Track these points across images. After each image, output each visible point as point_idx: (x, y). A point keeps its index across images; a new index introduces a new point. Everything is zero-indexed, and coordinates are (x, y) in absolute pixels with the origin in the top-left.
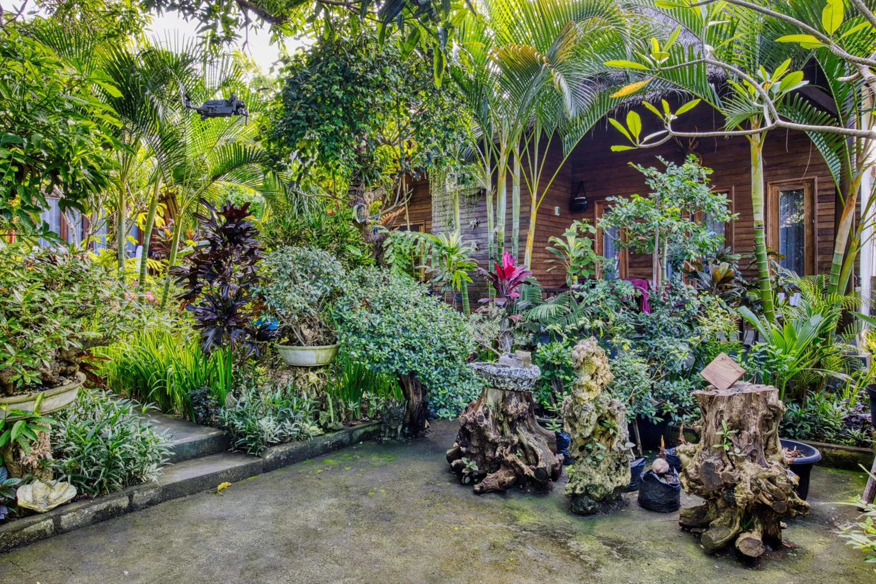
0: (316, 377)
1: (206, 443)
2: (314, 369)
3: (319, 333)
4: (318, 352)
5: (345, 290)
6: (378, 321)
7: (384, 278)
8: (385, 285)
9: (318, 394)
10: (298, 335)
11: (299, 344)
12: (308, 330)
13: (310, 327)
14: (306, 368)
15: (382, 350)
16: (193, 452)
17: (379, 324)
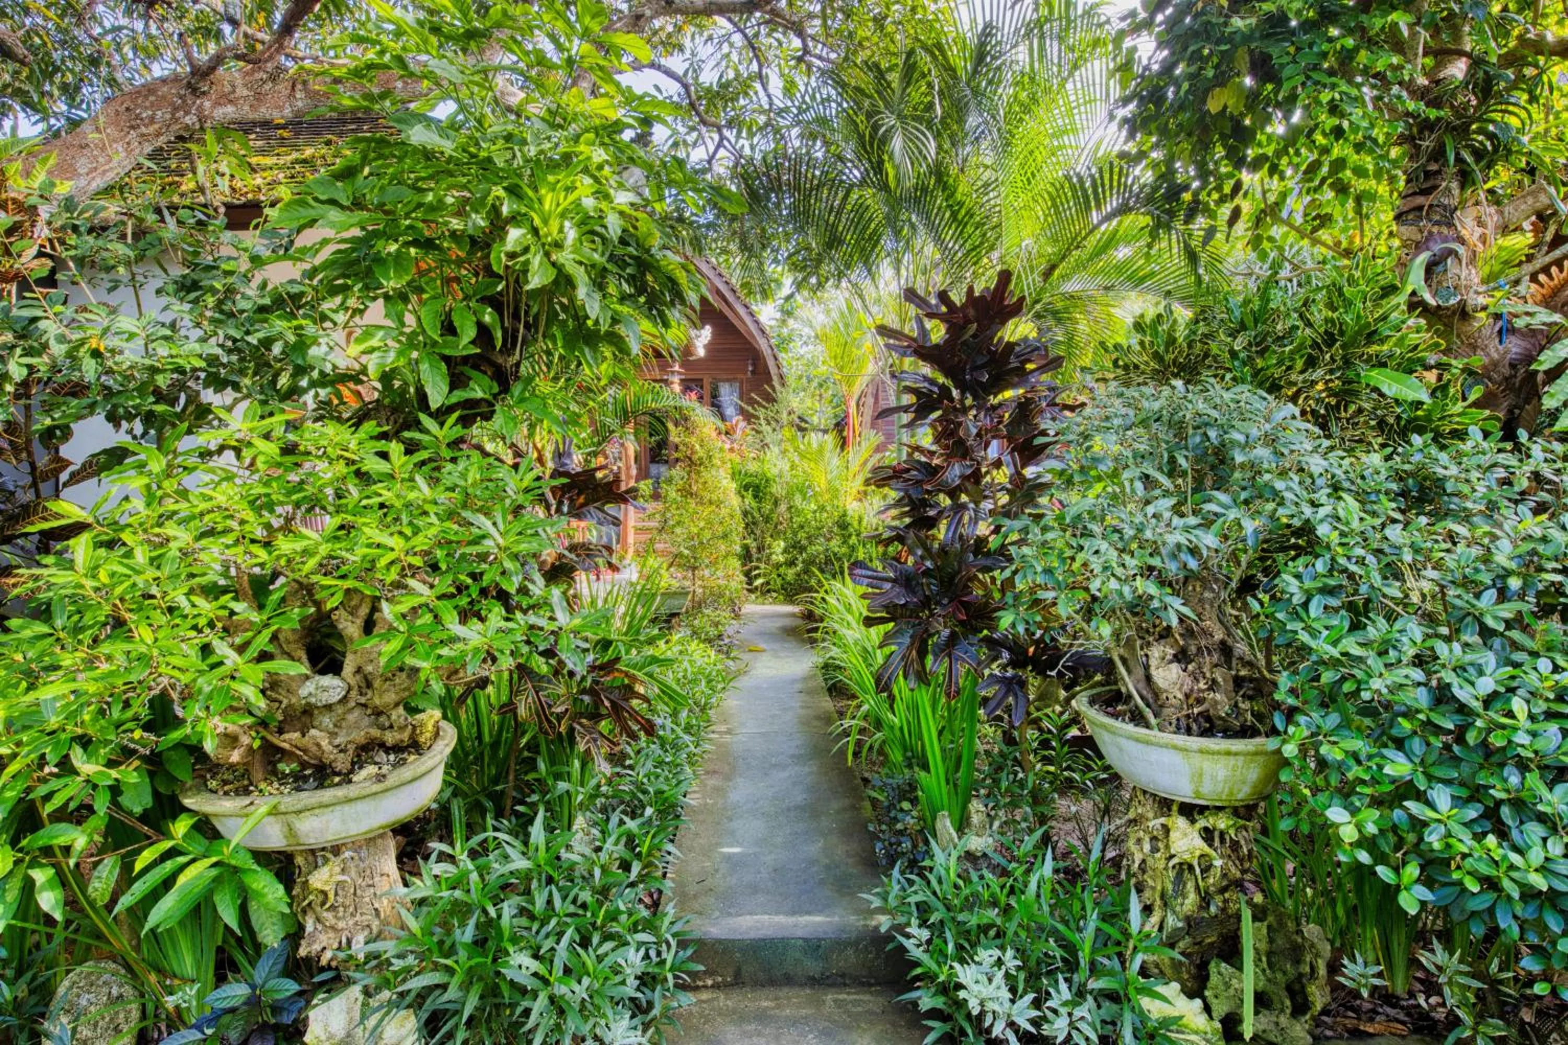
0: (1200, 845)
1: (850, 951)
2: (1189, 811)
3: (1213, 685)
4: (1197, 759)
5: (1322, 530)
6: (1486, 685)
7: (1536, 477)
8: (1539, 509)
9: (1205, 900)
10: (1129, 684)
11: (1137, 718)
12: (1175, 668)
13: (1182, 657)
14: (1164, 805)
15: (1503, 834)
16: (813, 967)
17: (1489, 701)
